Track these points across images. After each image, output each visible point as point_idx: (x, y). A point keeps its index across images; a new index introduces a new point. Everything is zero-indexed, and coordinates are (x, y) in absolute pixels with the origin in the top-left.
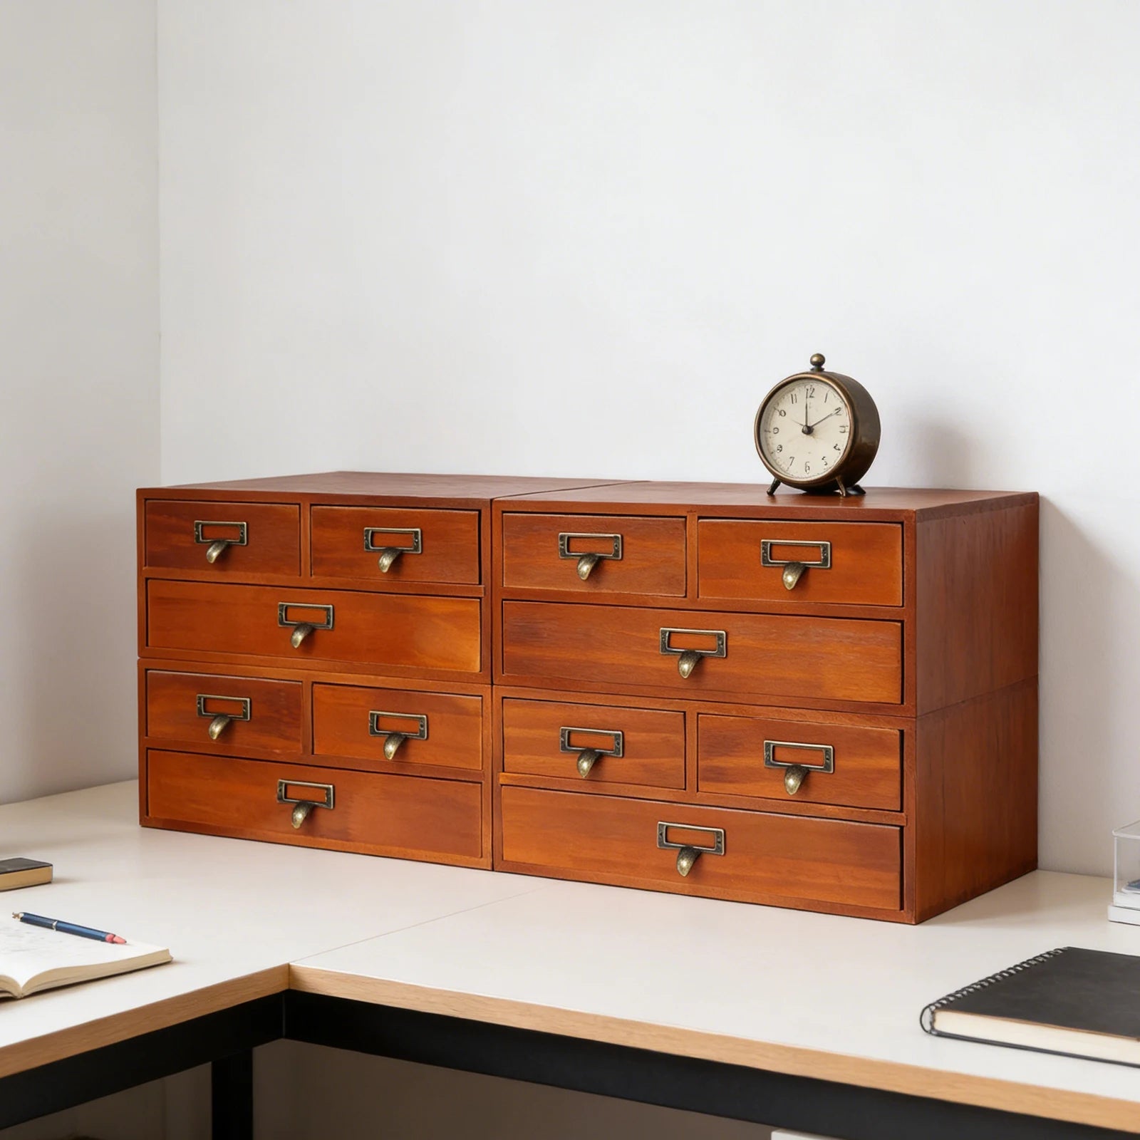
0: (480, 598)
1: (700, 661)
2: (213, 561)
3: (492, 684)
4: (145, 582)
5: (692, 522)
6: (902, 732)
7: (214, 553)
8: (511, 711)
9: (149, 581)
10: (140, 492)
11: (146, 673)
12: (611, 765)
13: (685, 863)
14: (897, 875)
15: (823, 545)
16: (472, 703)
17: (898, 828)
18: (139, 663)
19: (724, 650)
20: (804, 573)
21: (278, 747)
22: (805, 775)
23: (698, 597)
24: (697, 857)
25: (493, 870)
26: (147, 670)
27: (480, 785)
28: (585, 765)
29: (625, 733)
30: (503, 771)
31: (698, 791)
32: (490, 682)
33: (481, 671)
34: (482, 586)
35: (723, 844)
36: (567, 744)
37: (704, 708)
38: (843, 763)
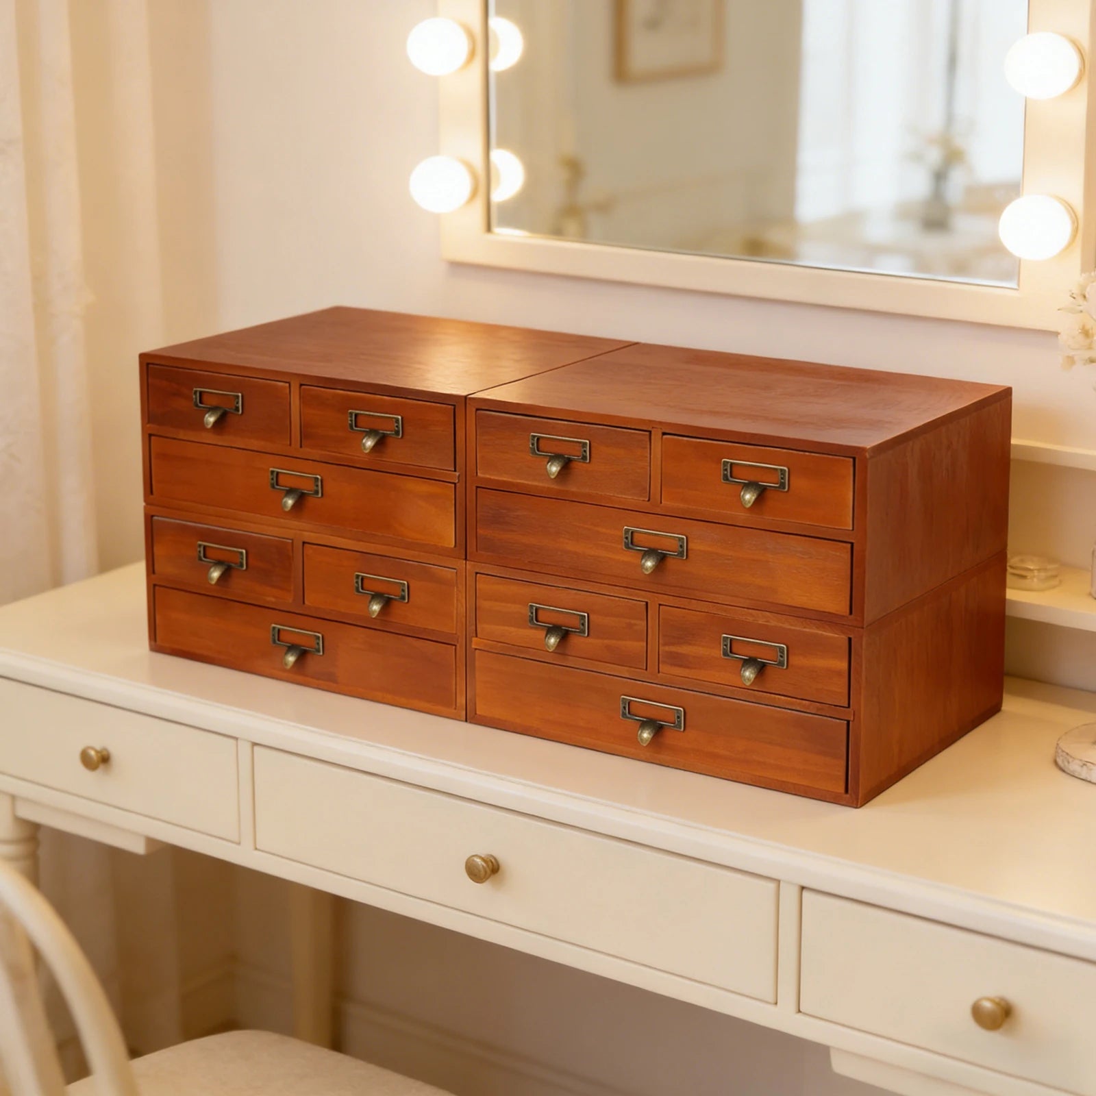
0: (455, 484)
1: (662, 559)
2: (209, 426)
3: (466, 559)
4: (148, 437)
5: (656, 436)
6: (850, 639)
7: (211, 419)
8: (484, 585)
9: (153, 438)
10: (143, 357)
11: (152, 519)
12: (576, 641)
13: (646, 735)
14: (843, 763)
15: (781, 470)
16: (448, 574)
17: (846, 722)
18: (145, 508)
19: (684, 552)
20: (762, 493)
21: (270, 596)
22: (762, 669)
23: (661, 503)
24: (659, 730)
25: (466, 721)
26: (152, 516)
27: (454, 647)
28: (553, 641)
29: (590, 614)
30: (476, 636)
31: (659, 672)
32: (464, 557)
33: (455, 546)
34: (457, 474)
35: (684, 721)
36: (535, 617)
37: (664, 599)
38: (796, 660)
